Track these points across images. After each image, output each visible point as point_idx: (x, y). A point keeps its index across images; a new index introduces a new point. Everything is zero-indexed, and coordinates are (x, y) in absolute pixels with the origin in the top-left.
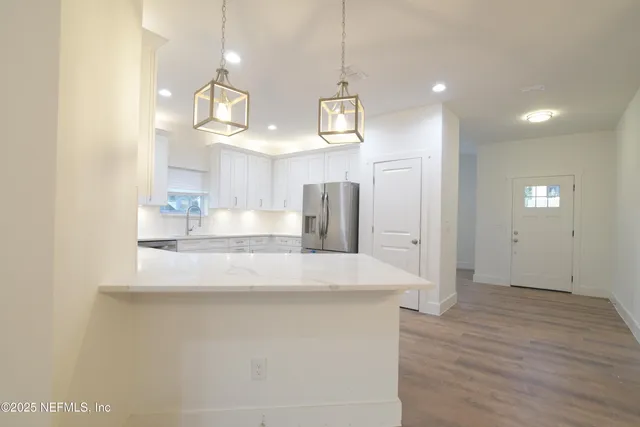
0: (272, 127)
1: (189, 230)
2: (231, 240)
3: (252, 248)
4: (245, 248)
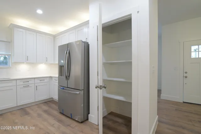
3: (36, 85)
4: (30, 85)
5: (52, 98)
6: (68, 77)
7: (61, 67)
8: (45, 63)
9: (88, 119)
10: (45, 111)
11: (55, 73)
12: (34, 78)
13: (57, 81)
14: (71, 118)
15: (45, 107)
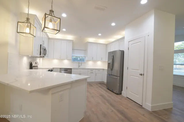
0: (100, 35)
1: (79, 66)
2: (89, 70)
3: (96, 73)
4: (93, 72)
5: (104, 82)
6: (112, 69)
7: (109, 64)
8: (101, 61)
9: (121, 94)
10: (100, 87)
11: (106, 67)
12: (96, 69)
13: (107, 72)
14: (112, 92)
15: (100, 85)
